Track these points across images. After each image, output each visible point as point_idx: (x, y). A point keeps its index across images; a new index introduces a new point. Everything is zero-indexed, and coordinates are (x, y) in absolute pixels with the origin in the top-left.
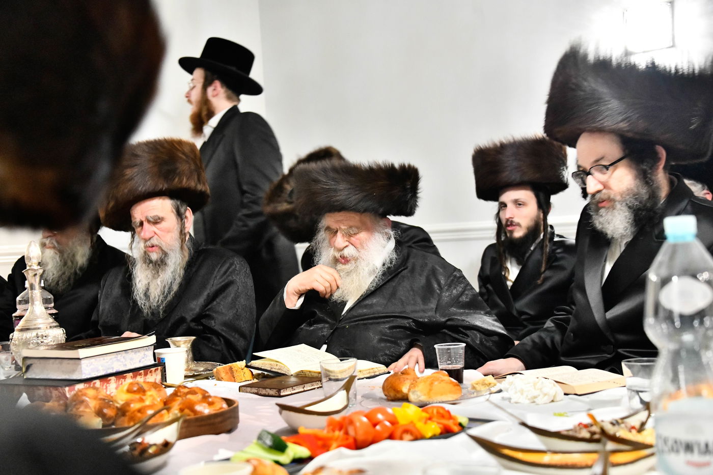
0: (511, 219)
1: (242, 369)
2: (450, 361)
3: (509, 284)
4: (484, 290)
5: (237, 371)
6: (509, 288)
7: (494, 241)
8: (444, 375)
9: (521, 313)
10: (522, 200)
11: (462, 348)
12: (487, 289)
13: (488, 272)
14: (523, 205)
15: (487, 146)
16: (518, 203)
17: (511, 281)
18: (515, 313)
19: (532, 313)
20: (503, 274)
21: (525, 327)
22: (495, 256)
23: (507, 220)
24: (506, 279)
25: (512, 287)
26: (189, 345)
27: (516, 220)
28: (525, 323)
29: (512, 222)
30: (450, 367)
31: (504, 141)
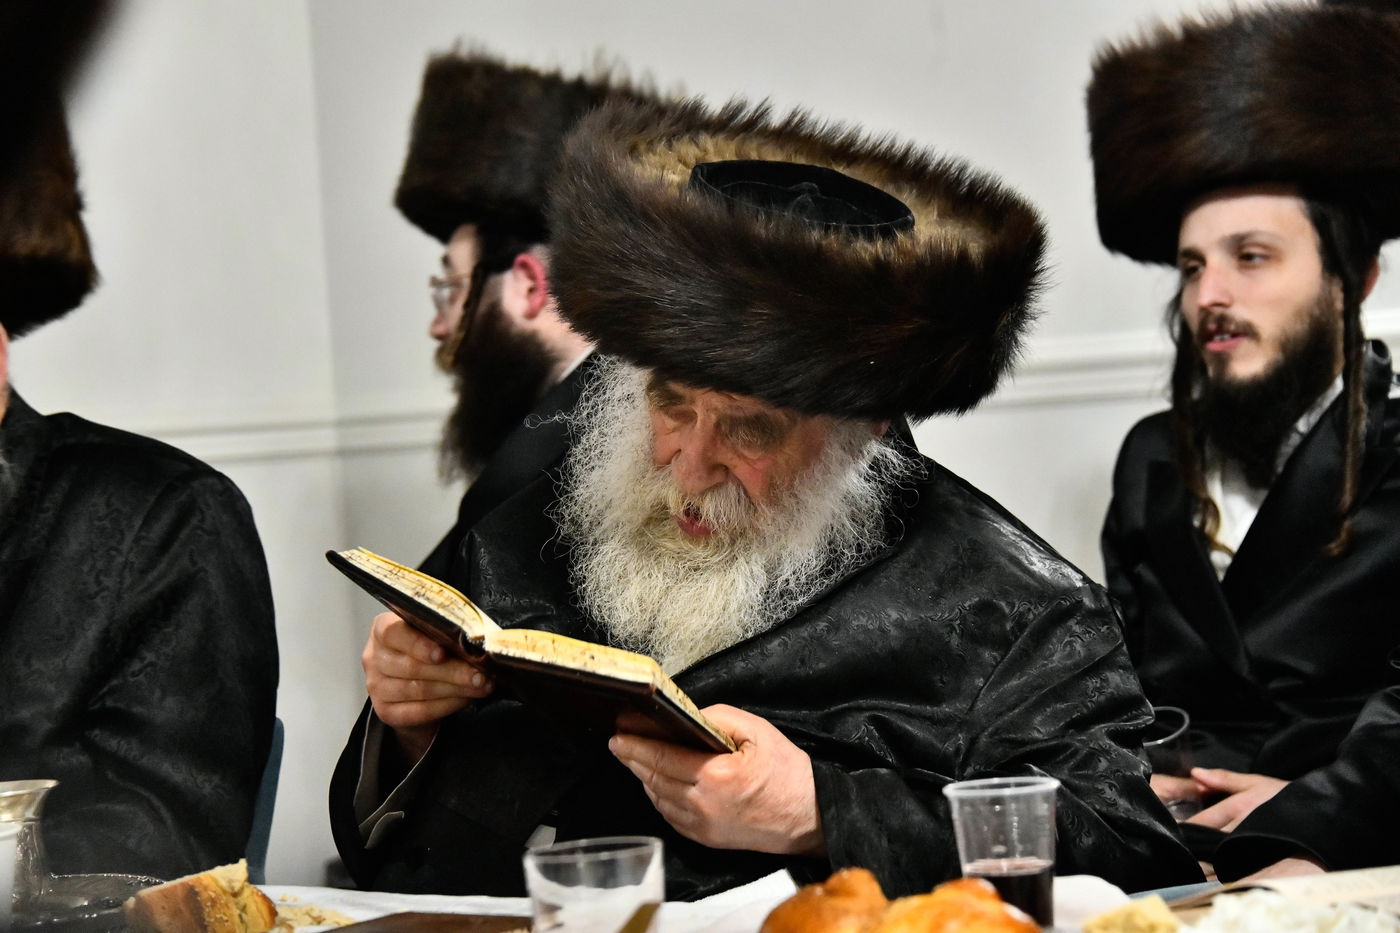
0: (1218, 311)
1: (235, 895)
2: (1004, 843)
3: (1220, 560)
4: (1124, 586)
5: (214, 901)
6: (1221, 576)
7: (1164, 405)
8: (981, 894)
9: (1267, 668)
10: (1261, 239)
11: (1046, 797)
12: (1136, 580)
13: (1138, 517)
14: (1265, 257)
15: (1138, 43)
16: (1245, 252)
17: (1225, 549)
18: (1244, 668)
19: (1307, 667)
20: (1196, 523)
21: (1284, 721)
22: (1164, 458)
23: (1205, 311)
24: (1208, 542)
25: (1230, 571)
26: (30, 814)
27: (1240, 313)
28: (1284, 707)
29: (1222, 320)
30: (1004, 866)
31: (1200, 20)
